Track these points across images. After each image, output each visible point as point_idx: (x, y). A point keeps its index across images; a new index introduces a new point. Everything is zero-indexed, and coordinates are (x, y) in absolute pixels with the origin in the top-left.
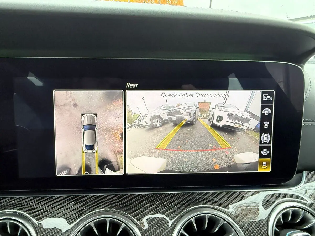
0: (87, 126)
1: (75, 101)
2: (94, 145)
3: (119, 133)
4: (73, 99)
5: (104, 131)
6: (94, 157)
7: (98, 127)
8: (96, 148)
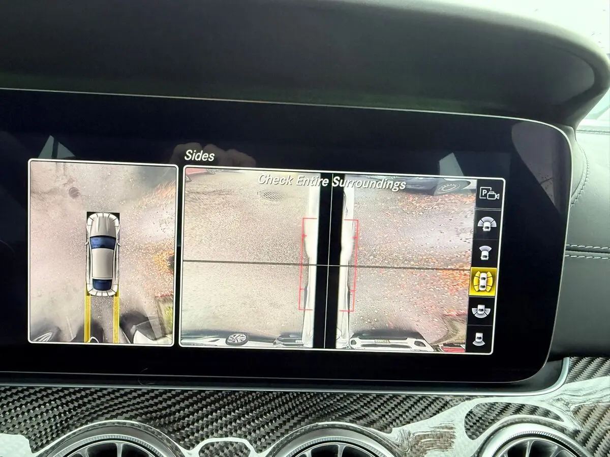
0: (99, 239)
1: (75, 185)
2: (111, 281)
3: (166, 256)
4: (71, 181)
5: (135, 250)
6: (111, 306)
7: (121, 242)
8: (115, 288)
